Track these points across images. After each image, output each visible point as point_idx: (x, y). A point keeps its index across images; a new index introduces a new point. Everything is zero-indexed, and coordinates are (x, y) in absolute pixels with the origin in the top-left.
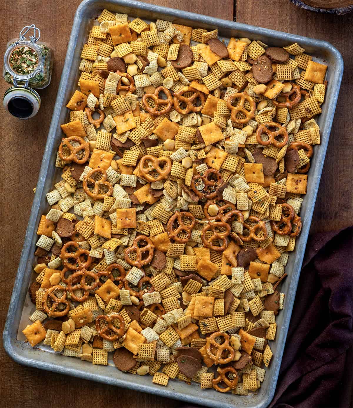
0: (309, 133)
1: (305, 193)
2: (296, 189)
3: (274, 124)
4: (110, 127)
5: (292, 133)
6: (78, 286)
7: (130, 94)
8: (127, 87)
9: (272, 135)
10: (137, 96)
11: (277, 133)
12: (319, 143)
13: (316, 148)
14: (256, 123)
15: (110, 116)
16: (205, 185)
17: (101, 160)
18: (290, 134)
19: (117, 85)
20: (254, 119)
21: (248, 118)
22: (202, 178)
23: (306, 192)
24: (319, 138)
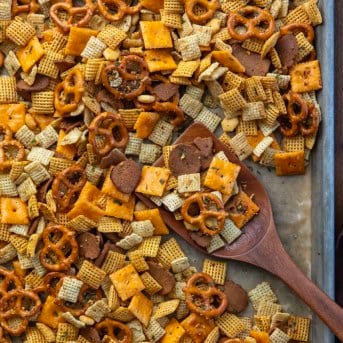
0: (303, 11)
1: (320, 87)
2: (306, 84)
3: (250, 8)
4: (13, 68)
5: (279, 17)
6: (12, 312)
7: (32, 15)
8: (26, 6)
9: (249, 23)
10: (43, 16)
11: (257, 19)
12: (320, 21)
13: (318, 28)
14: (225, 15)
15: (11, 53)
16: (123, 80)
17: (11, 118)
18: (276, 19)
19: (12, 7)
20: (220, 10)
21: (210, 11)
22: (118, 70)
23: (322, 85)
24: (319, 15)
